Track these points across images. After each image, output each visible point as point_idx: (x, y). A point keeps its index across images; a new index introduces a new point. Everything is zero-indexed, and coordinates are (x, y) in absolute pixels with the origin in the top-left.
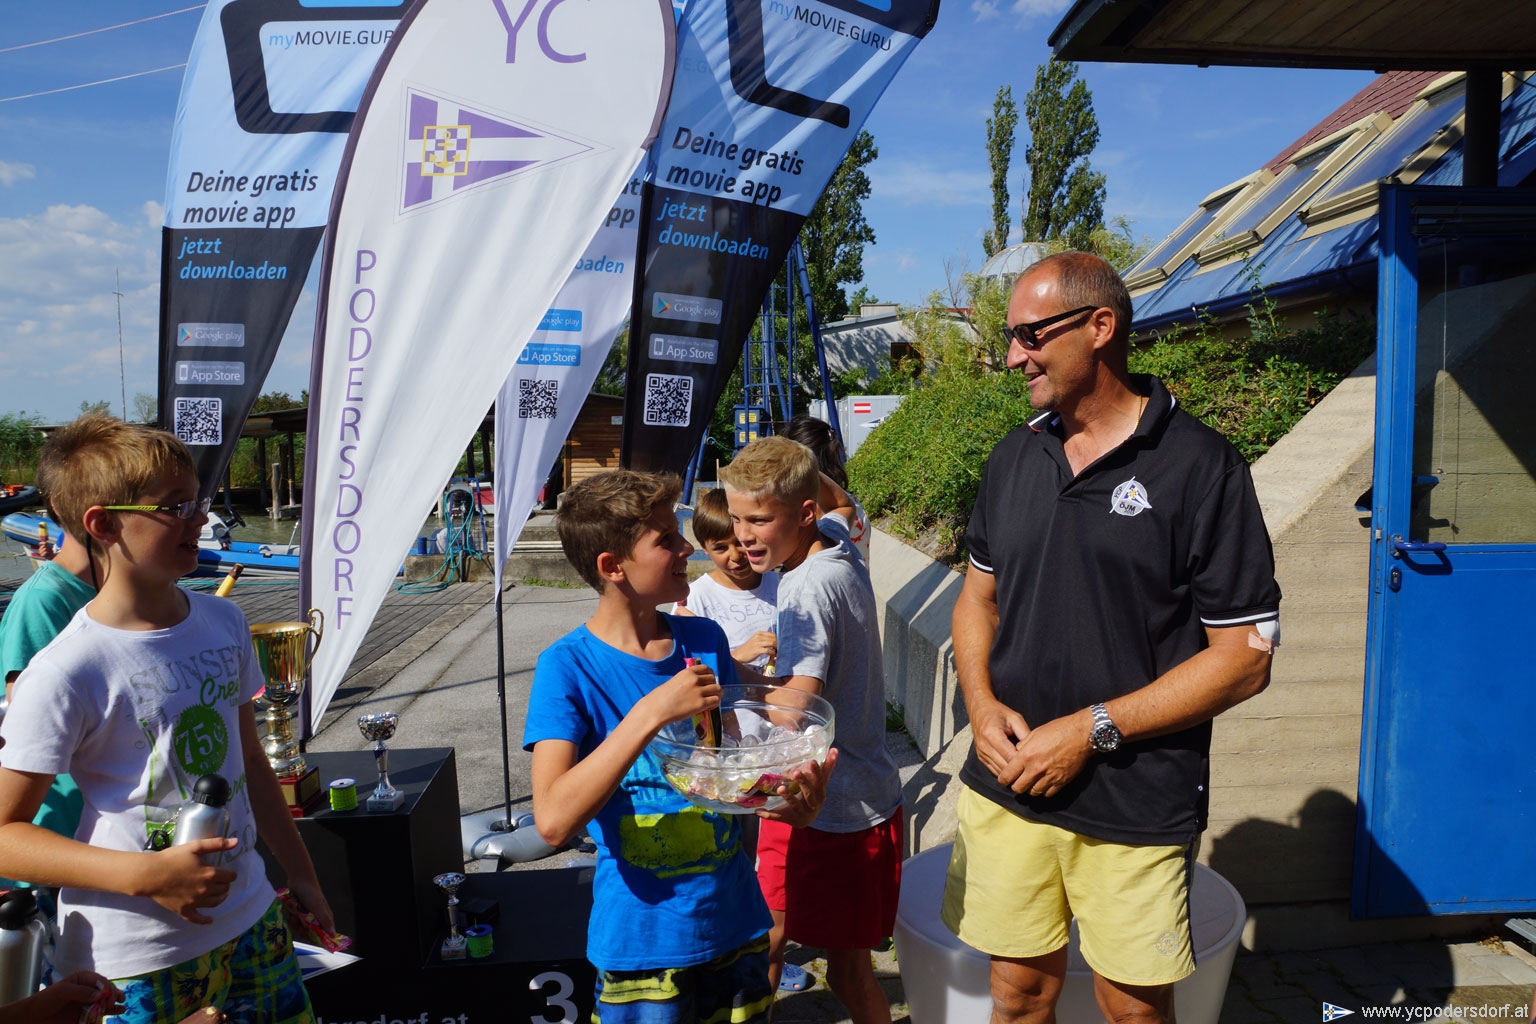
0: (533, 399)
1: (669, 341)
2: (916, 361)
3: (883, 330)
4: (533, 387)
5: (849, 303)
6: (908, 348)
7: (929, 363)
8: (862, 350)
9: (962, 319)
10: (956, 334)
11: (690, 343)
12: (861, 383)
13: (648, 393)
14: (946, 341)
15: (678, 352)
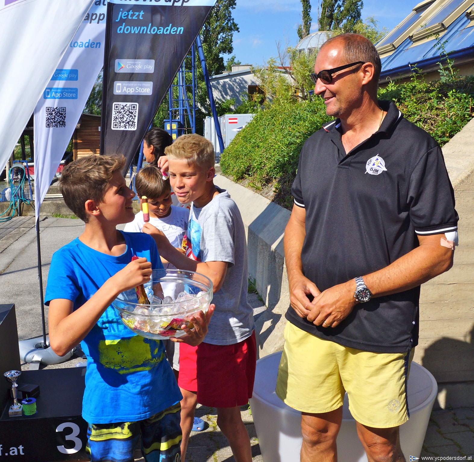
0: (53, 117)
1: (124, 84)
2: (261, 95)
3: (242, 78)
4: (53, 111)
5: (225, 64)
6: (257, 88)
7: (268, 95)
8: (232, 89)
9: (286, 72)
10: (283, 81)
11: (135, 85)
12: (232, 107)
13: (113, 113)
14: (277, 85)
15: (129, 90)
